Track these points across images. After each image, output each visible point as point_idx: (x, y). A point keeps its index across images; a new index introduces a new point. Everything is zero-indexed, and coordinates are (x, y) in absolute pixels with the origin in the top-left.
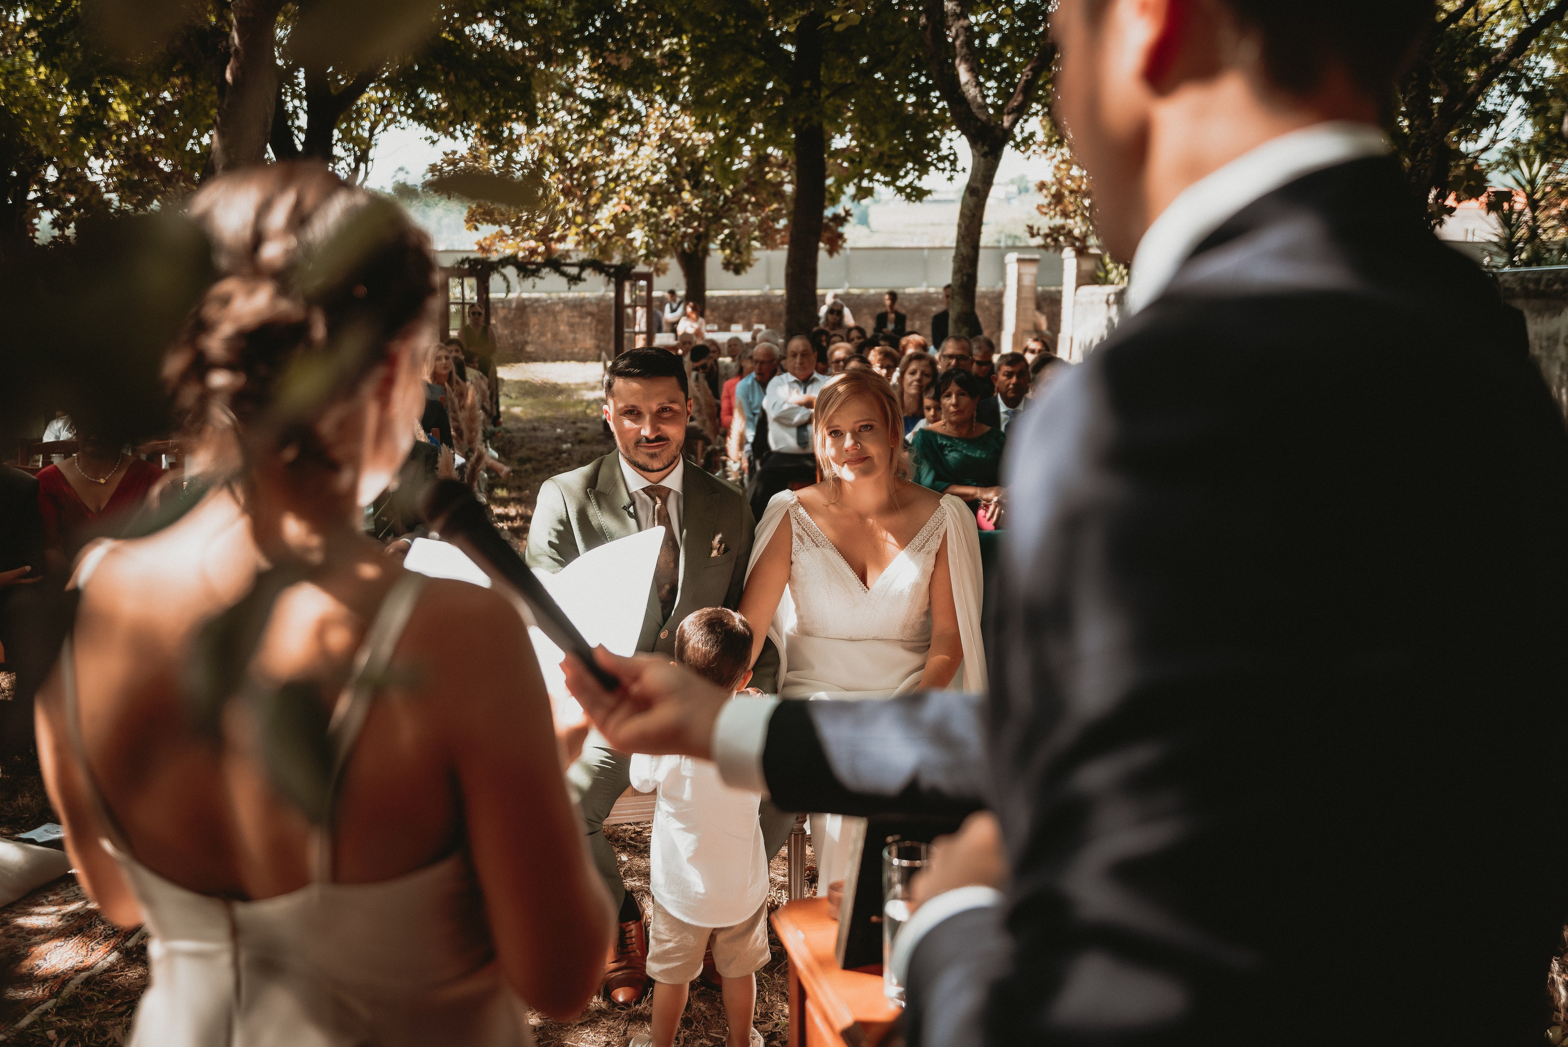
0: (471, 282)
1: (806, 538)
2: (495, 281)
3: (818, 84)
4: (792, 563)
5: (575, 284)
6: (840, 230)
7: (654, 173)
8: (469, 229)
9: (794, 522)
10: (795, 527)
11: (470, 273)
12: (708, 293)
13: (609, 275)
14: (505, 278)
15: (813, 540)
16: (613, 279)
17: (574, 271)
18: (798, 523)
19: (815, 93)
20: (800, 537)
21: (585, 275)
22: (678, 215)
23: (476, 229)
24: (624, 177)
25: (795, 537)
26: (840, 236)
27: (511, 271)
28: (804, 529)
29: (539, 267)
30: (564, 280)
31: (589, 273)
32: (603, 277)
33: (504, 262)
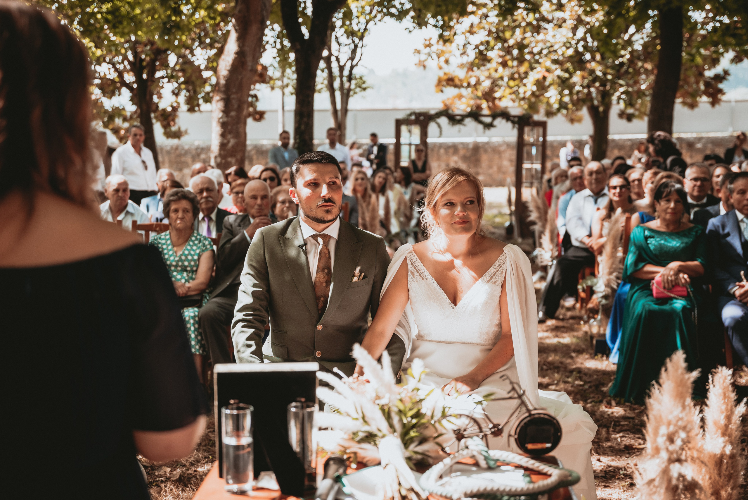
0: (416, 130)
1: (416, 273)
2: (432, 128)
4: (409, 290)
5: (489, 129)
6: (721, 86)
7: (568, 48)
8: (437, 92)
9: (409, 263)
10: (410, 267)
11: (416, 122)
12: (610, 137)
13: (513, 122)
14: (439, 126)
15: (420, 275)
16: (517, 126)
17: (488, 120)
18: (412, 264)
20: (413, 273)
21: (496, 123)
22: (584, 78)
23: (442, 91)
24: (545, 52)
25: (409, 273)
27: (443, 121)
28: (415, 268)
29: (464, 117)
30: (481, 127)
31: (499, 122)
32: (509, 125)
33: (439, 114)
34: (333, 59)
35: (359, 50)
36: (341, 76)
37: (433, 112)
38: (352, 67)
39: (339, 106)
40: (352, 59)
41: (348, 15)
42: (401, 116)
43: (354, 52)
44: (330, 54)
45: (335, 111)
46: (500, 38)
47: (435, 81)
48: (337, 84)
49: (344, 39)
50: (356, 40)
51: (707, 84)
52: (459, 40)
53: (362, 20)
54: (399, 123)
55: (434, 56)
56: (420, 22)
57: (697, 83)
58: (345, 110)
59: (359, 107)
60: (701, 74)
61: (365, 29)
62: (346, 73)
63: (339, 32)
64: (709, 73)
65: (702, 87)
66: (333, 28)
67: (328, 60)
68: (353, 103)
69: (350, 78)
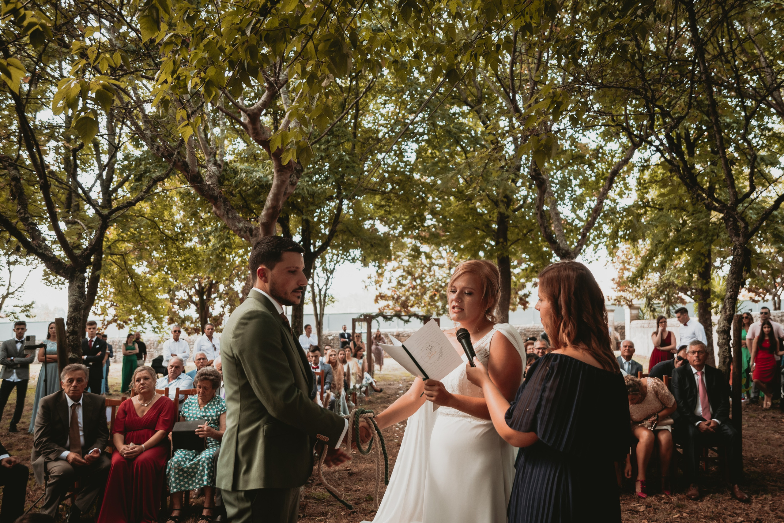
0: (365, 325)
2: (374, 323)
3: (506, 240)
5: (406, 323)
6: (527, 300)
8: (375, 303)
11: (365, 320)
13: (421, 319)
14: (378, 322)
16: (422, 321)
17: (406, 318)
19: (505, 243)
21: (411, 320)
23: (378, 303)
26: (527, 302)
27: (380, 319)
29: (392, 317)
30: (402, 322)
31: (413, 319)
32: (419, 320)
33: (377, 315)
34: (315, 285)
35: (330, 280)
36: (320, 295)
37: (374, 314)
38: (326, 289)
39: (318, 312)
40: (326, 285)
41: (324, 261)
42: (355, 317)
43: (327, 280)
44: (314, 283)
45: (316, 315)
46: (410, 273)
47: (374, 298)
48: (317, 299)
49: (321, 274)
50: (329, 275)
51: (521, 299)
52: (387, 274)
53: (332, 264)
54: (354, 321)
55: (374, 284)
56: (366, 265)
57: (515, 298)
58: (322, 315)
59: (330, 313)
60: (517, 293)
61: (334, 269)
62: (323, 293)
63: (319, 270)
64: (521, 293)
65: (518, 300)
66: (315, 268)
67: (312, 286)
68: (328, 310)
69: (325, 296)
